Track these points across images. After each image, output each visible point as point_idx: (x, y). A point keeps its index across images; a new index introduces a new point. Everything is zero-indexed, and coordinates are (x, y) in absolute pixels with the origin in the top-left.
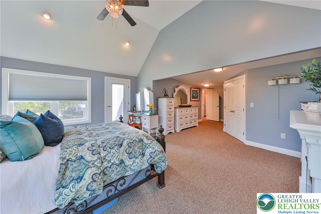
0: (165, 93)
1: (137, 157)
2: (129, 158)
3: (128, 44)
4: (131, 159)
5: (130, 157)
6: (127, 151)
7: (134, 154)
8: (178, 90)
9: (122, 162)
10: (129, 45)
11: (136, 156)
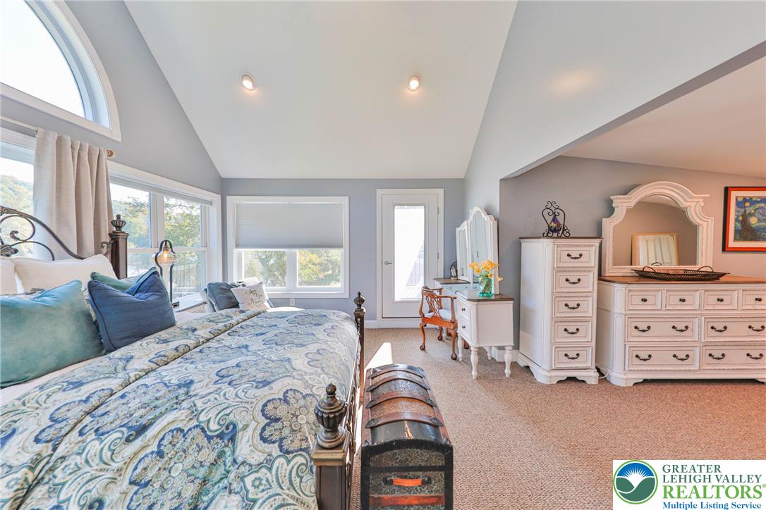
0: (554, 220)
1: (288, 452)
2: (261, 434)
3: (414, 84)
4: (264, 440)
5: (267, 434)
6: (270, 406)
7: (286, 432)
8: (632, 204)
9: (229, 434)
10: (419, 86)
11: (286, 443)
